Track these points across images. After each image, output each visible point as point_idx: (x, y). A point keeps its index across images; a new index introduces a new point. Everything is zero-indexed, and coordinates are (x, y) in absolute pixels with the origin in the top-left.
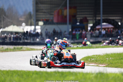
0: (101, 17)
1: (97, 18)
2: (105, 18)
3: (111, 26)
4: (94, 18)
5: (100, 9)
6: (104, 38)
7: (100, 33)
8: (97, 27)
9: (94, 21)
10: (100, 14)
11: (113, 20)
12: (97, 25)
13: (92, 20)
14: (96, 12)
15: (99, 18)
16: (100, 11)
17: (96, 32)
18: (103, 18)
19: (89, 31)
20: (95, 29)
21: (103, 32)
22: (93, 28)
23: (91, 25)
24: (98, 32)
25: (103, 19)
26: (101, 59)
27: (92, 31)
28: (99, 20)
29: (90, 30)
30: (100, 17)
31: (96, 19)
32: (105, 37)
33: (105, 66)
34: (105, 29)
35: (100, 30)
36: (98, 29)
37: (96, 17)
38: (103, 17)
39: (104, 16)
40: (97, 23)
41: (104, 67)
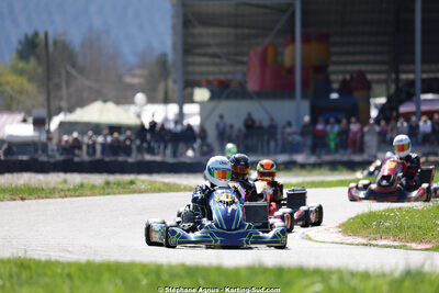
0: (416, 73)
1: (403, 76)
2: (432, 75)
4: (393, 76)
5: (412, 43)
6: (427, 148)
7: (414, 129)
8: (403, 109)
9: (393, 88)
10: (412, 62)
12: (402, 102)
13: (386, 82)
14: (399, 56)
15: (411, 76)
16: (413, 52)
17: (399, 124)
18: (425, 76)
19: (372, 121)
20: (395, 114)
21: (425, 126)
23: (382, 100)
24: (405, 124)
25: (423, 81)
26: (417, 222)
27: (383, 123)
28: (412, 83)
29: (377, 121)
30: (413, 72)
31: (397, 81)
32: (433, 143)
33: (428, 246)
34: (430, 114)
35: (414, 118)
36: (407, 116)
37: (397, 72)
38: (423, 71)
39: (427, 67)
40: (403, 93)
41: (427, 250)
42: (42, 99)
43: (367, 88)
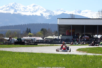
0: (84, 33)
3: (88, 37)
5: (84, 30)
7: (84, 40)
10: (84, 32)
11: (89, 35)
12: (83, 36)
16: (84, 31)
21: (85, 39)
22: (81, 38)
23: (81, 36)
28: (84, 34)
29: (80, 38)
34: (86, 38)
36: (83, 38)
37: (82, 33)
39: (86, 33)
40: (83, 35)
42: (43, 35)
43: (79, 35)
